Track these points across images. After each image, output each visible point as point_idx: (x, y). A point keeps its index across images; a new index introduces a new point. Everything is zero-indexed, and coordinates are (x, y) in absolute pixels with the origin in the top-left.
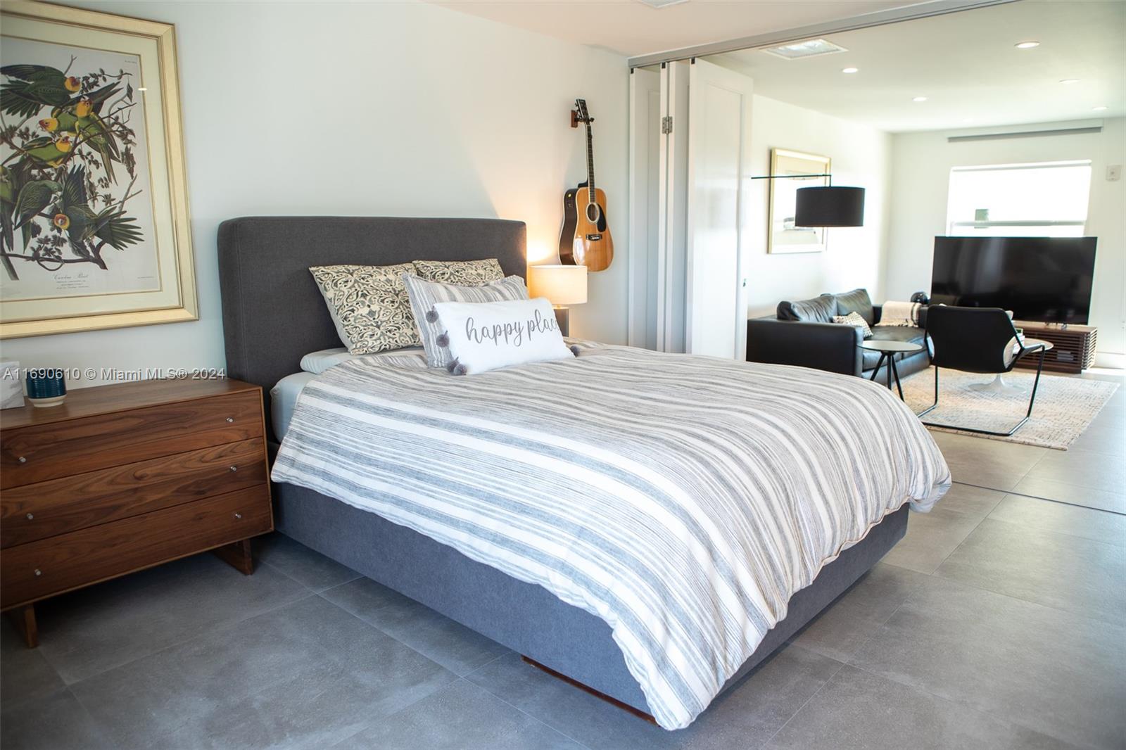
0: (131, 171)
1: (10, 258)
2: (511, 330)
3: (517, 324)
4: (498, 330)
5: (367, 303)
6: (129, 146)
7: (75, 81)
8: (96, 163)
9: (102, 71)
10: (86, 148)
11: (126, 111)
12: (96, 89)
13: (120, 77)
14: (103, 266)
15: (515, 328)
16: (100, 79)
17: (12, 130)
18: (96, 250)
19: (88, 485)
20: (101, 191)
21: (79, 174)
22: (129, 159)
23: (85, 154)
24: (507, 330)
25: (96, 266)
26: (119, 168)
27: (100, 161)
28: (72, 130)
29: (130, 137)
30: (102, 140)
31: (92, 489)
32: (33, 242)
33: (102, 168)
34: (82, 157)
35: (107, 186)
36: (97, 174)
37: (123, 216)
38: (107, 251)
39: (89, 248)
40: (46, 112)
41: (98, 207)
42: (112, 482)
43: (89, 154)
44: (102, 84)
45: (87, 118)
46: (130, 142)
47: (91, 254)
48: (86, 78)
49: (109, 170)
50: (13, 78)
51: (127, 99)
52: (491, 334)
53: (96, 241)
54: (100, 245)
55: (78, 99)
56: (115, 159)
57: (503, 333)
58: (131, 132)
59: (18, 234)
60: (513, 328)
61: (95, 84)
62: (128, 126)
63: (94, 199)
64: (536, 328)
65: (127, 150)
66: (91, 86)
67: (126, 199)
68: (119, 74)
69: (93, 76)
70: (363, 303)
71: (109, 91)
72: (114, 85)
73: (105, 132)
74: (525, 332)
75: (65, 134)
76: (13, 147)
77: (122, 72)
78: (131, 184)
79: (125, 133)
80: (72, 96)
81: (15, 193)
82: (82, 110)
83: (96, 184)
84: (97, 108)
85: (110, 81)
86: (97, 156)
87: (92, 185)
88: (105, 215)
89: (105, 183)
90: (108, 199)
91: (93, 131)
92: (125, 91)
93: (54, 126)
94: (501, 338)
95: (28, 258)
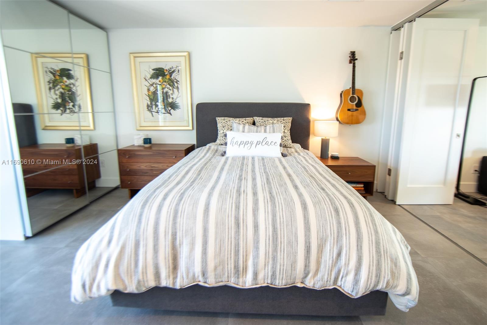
0: (178, 91)
1: (153, 112)
2: (248, 143)
3: (252, 142)
4: (242, 143)
5: (223, 129)
6: (178, 85)
7: (166, 70)
8: (170, 89)
9: (172, 67)
10: (168, 86)
11: (177, 76)
12: (171, 71)
13: (176, 68)
14: (171, 115)
15: (250, 143)
16: (172, 69)
17: (154, 83)
18: (170, 111)
19: (141, 166)
20: (171, 96)
21: (167, 92)
22: (178, 88)
23: (168, 87)
24: (246, 143)
25: (170, 115)
26: (175, 90)
27: (171, 89)
28: (165, 82)
29: (178, 83)
30: (172, 84)
31: (142, 167)
32: (157, 109)
33: (172, 91)
34: (168, 88)
35: (172, 95)
36: (170, 92)
37: (176, 103)
38: (172, 111)
39: (168, 110)
40: (160, 78)
41: (170, 100)
42: (146, 166)
43: (169, 87)
44: (172, 70)
45: (169, 79)
46: (178, 84)
47: (169, 112)
48: (169, 69)
49: (173, 91)
50: (154, 71)
51: (178, 73)
52: (239, 144)
53: (170, 108)
54: (171, 109)
55: (167, 75)
56: (175, 88)
57: (244, 144)
58: (178, 81)
59: (154, 107)
60: (250, 142)
61: (171, 70)
62: (178, 80)
63: (170, 98)
64: (261, 144)
65: (178, 86)
66: (170, 71)
67: (177, 98)
68: (176, 67)
69: (171, 68)
70: (222, 129)
71: (173, 72)
72: (175, 70)
73: (173, 82)
74: (254, 145)
75: (164, 83)
76: (154, 87)
77: (177, 66)
78: (178, 94)
79: (177, 82)
80: (166, 74)
81: (154, 97)
82: (168, 77)
83: (170, 95)
84: (171, 76)
85: (174, 69)
86: (171, 88)
87: (169, 95)
88: (172, 103)
89: (172, 94)
90: (173, 98)
91: (170, 82)
92: (177, 71)
93: (162, 81)
94: (242, 146)
95: (156, 112)
